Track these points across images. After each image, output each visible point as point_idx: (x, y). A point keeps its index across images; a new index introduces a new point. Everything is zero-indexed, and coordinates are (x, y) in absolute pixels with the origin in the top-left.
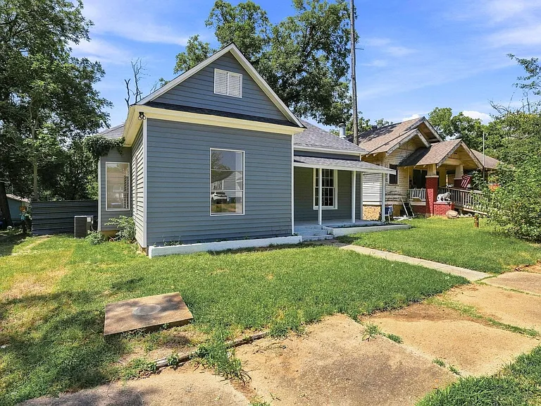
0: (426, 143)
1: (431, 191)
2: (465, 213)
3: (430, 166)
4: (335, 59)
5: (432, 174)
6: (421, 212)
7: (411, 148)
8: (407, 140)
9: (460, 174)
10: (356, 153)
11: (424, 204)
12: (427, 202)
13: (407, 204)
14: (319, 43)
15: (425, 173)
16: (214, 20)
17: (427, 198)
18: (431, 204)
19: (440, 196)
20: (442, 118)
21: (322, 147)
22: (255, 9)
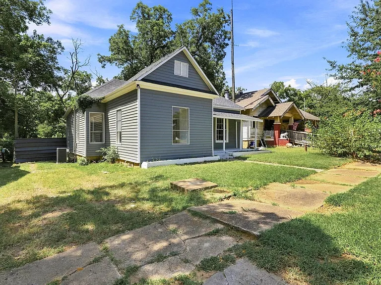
0: (273, 104)
1: (277, 132)
2: (296, 144)
3: (276, 117)
4: (217, 49)
5: (277, 122)
6: (271, 144)
7: (265, 107)
8: (263, 102)
9: (292, 122)
10: (237, 109)
11: (273, 139)
12: (275, 138)
13: (262, 140)
14: (207, 38)
15: (274, 121)
16: (135, 16)
17: (274, 136)
18: (277, 140)
19: (282, 135)
20: (278, 88)
21: (220, 105)
22: (164, 11)
